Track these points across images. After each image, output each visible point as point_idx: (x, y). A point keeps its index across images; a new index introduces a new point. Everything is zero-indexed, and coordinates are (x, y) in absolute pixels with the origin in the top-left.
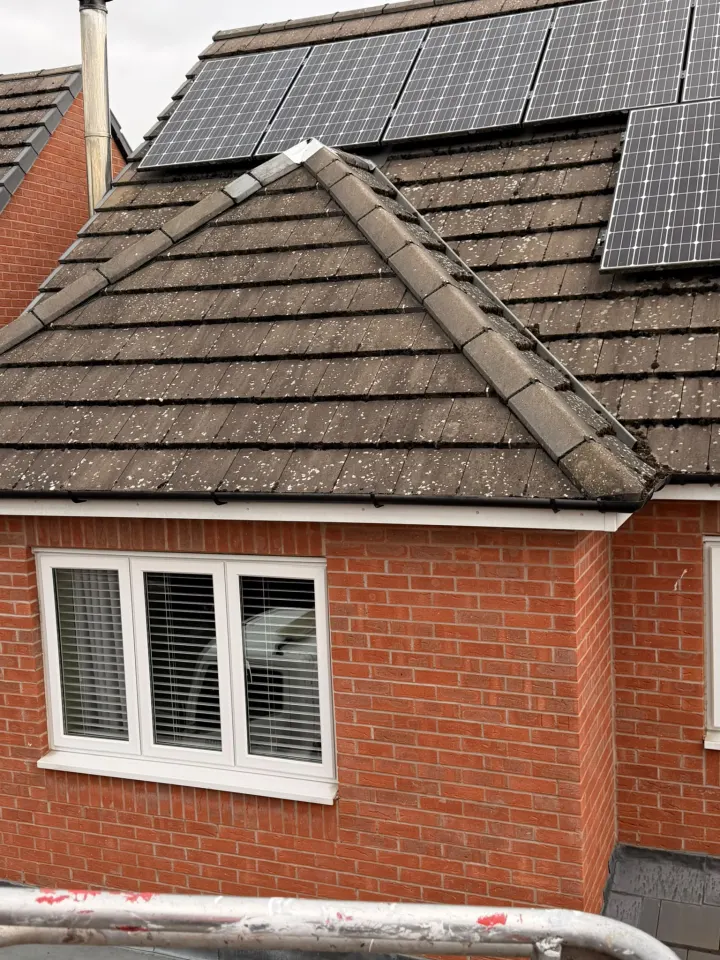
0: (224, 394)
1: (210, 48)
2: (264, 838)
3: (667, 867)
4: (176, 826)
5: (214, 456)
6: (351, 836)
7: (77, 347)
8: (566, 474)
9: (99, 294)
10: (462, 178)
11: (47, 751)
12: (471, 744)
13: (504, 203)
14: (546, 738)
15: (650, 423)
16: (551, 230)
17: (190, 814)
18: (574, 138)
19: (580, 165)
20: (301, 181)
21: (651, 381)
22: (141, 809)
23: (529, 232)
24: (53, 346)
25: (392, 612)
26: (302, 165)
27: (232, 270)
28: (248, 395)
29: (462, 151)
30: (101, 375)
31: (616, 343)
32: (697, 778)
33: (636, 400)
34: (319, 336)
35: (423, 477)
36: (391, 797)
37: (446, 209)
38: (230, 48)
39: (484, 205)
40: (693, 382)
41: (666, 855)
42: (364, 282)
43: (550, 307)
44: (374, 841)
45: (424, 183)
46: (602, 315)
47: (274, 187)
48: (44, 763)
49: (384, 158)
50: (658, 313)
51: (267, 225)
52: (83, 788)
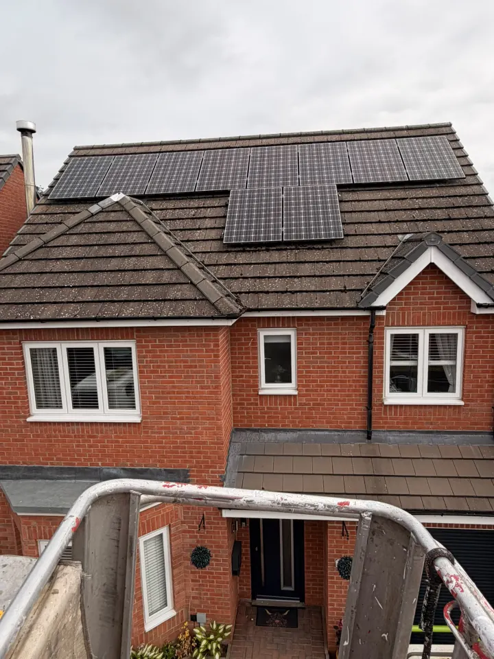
0: (95, 284)
1: (73, 152)
2: (116, 437)
3: (248, 433)
4: (83, 436)
5: (94, 305)
6: (147, 432)
7: (35, 267)
8: (216, 308)
9: (41, 247)
10: (175, 209)
11: (30, 416)
12: (187, 397)
13: (190, 219)
14: (211, 393)
15: (240, 293)
16: (206, 229)
17: (88, 432)
18: (213, 197)
19: (215, 207)
20: (117, 208)
21: (241, 280)
22: (69, 432)
23: (199, 229)
24: (23, 267)
25: (159, 356)
26: (117, 202)
27: (93, 239)
28: (105, 284)
29: (174, 199)
30: (45, 277)
31: (229, 267)
32: (257, 404)
33: (236, 286)
34: (129, 263)
35: (170, 310)
37: (170, 220)
38: (80, 154)
39: (183, 219)
40: (253, 280)
41: (248, 429)
42: (144, 245)
43: (208, 255)
44: (155, 433)
45: (161, 210)
46: (224, 258)
47: (107, 209)
48: (29, 420)
49: (145, 200)
50: (242, 258)
51: (106, 224)
52: (45, 427)
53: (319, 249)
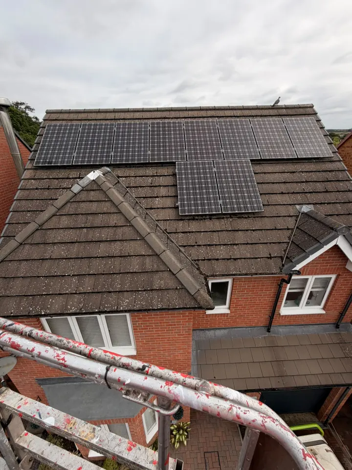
0: (91, 272)
1: (45, 116)
3: (198, 331)
5: (94, 296)
7: (35, 253)
8: (195, 299)
9: (37, 230)
10: (136, 177)
12: (168, 340)
13: (149, 186)
15: (198, 260)
16: (163, 197)
18: (162, 166)
19: (165, 176)
20: (95, 187)
21: (196, 247)
23: (157, 197)
24: (26, 252)
25: (148, 321)
26: (94, 180)
27: (81, 221)
28: (99, 273)
29: (133, 167)
30: (47, 264)
31: (186, 235)
33: (195, 253)
34: (115, 249)
35: (158, 301)
36: (150, 351)
37: (134, 187)
39: (144, 187)
40: (205, 247)
42: (124, 228)
43: (168, 222)
45: (126, 177)
46: (181, 226)
49: (112, 167)
50: (193, 226)
51: (88, 203)
53: (246, 218)
